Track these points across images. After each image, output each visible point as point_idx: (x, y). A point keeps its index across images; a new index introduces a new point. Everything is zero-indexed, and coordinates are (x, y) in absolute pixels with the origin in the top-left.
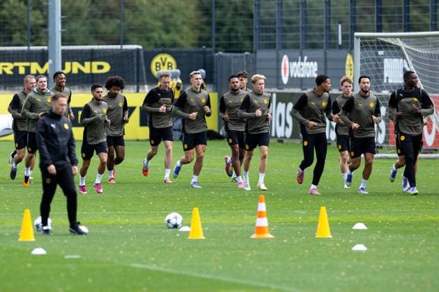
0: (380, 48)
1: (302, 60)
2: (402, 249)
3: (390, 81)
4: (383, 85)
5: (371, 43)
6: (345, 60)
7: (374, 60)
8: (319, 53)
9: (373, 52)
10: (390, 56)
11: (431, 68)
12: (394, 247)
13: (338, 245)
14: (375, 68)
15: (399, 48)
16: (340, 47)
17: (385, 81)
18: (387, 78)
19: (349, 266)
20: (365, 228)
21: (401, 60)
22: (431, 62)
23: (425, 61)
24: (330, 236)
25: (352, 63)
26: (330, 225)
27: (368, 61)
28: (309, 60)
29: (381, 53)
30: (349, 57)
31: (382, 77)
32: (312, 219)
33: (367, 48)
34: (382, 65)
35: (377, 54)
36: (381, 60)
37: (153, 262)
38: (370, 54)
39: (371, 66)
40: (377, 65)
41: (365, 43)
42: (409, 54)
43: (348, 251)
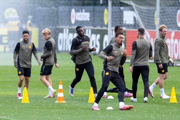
0: (121, 6)
1: (82, 11)
3: (127, 23)
4: (123, 25)
5: (117, 3)
6: (103, 12)
7: (118, 12)
8: (91, 8)
9: (117, 7)
10: (126, 10)
11: (148, 16)
14: (119, 16)
15: (131, 6)
16: (102, 5)
17: (124, 23)
18: (125, 21)
20: (113, 98)
21: (133, 12)
22: (148, 13)
23: (145, 13)
25: (107, 13)
27: (115, 12)
28: (86, 11)
29: (122, 8)
30: (106, 10)
31: (123, 21)
32: (86, 93)
33: (115, 5)
34: (123, 15)
35: (120, 9)
36: (122, 12)
37: (4, 115)
38: (116, 8)
39: (117, 15)
40: (120, 15)
41: (114, 3)
42: (136, 9)
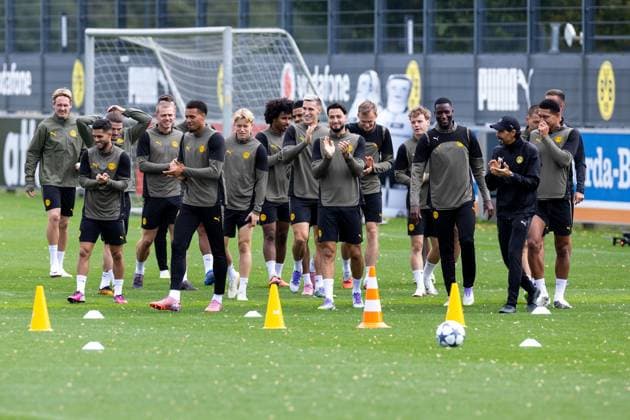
0: (123, 52)
1: (9, 69)
2: (156, 348)
3: (138, 101)
5: (110, 45)
6: (70, 69)
7: (114, 69)
8: (34, 59)
9: (112, 57)
10: (137, 64)
11: (197, 81)
12: (144, 346)
13: (62, 342)
14: (115, 81)
15: (151, 52)
16: (65, 50)
17: (131, 100)
18: (134, 96)
19: (79, 373)
20: (101, 316)
21: (154, 70)
22: (198, 73)
23: (189, 71)
24: (51, 330)
25: (82, 73)
26: (49, 313)
27: (105, 70)
28: (19, 69)
29: (124, 59)
30: (78, 65)
31: (126, 94)
32: (23, 304)
33: (105, 51)
34: (126, 77)
35: (118, 61)
36: (124, 69)
38: (109, 60)
39: (110, 78)
40: (118, 77)
41: (102, 45)
42: (165, 60)
43: (77, 351)
